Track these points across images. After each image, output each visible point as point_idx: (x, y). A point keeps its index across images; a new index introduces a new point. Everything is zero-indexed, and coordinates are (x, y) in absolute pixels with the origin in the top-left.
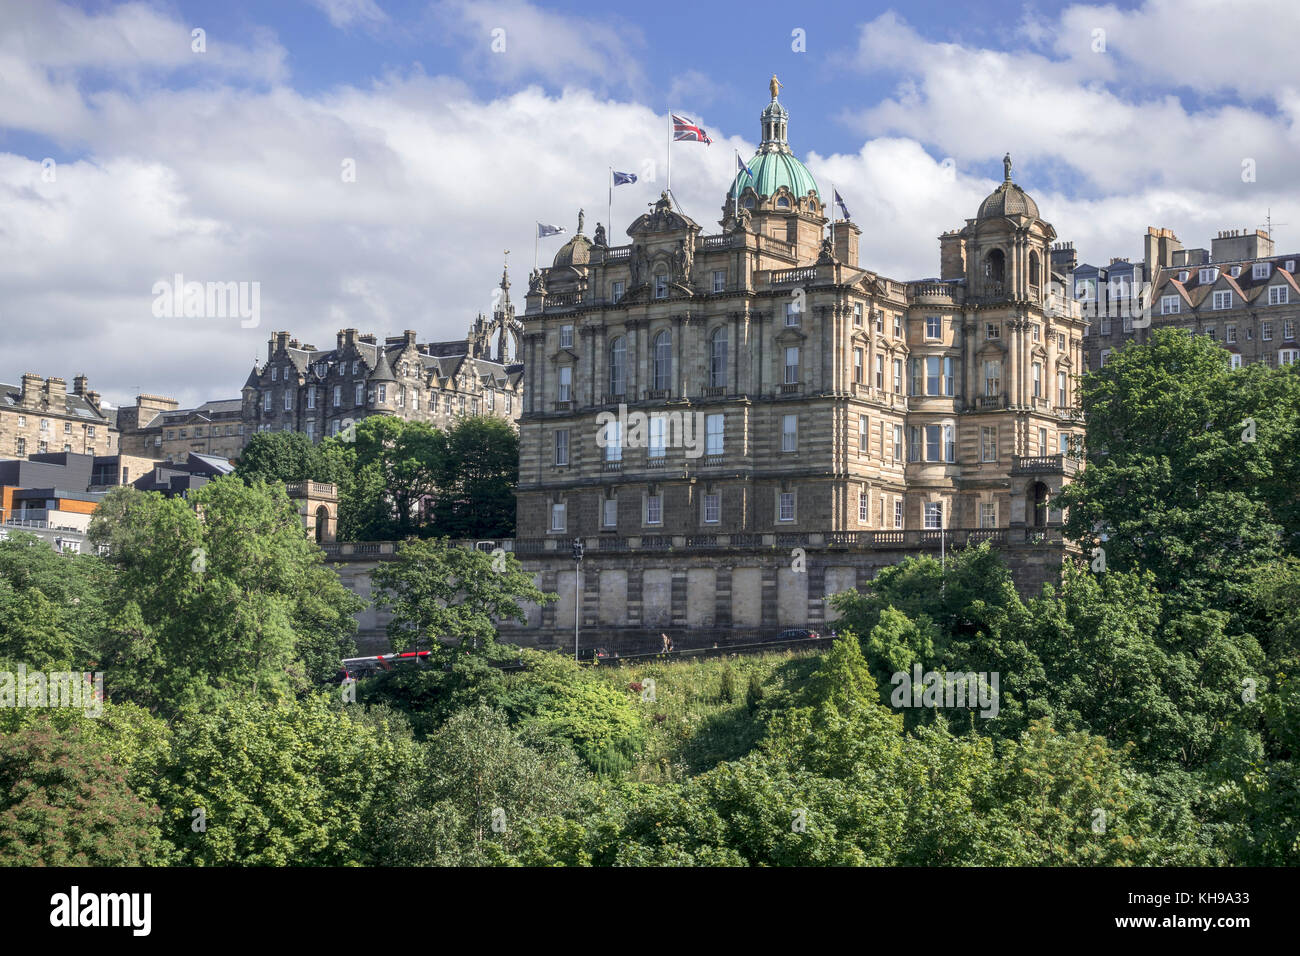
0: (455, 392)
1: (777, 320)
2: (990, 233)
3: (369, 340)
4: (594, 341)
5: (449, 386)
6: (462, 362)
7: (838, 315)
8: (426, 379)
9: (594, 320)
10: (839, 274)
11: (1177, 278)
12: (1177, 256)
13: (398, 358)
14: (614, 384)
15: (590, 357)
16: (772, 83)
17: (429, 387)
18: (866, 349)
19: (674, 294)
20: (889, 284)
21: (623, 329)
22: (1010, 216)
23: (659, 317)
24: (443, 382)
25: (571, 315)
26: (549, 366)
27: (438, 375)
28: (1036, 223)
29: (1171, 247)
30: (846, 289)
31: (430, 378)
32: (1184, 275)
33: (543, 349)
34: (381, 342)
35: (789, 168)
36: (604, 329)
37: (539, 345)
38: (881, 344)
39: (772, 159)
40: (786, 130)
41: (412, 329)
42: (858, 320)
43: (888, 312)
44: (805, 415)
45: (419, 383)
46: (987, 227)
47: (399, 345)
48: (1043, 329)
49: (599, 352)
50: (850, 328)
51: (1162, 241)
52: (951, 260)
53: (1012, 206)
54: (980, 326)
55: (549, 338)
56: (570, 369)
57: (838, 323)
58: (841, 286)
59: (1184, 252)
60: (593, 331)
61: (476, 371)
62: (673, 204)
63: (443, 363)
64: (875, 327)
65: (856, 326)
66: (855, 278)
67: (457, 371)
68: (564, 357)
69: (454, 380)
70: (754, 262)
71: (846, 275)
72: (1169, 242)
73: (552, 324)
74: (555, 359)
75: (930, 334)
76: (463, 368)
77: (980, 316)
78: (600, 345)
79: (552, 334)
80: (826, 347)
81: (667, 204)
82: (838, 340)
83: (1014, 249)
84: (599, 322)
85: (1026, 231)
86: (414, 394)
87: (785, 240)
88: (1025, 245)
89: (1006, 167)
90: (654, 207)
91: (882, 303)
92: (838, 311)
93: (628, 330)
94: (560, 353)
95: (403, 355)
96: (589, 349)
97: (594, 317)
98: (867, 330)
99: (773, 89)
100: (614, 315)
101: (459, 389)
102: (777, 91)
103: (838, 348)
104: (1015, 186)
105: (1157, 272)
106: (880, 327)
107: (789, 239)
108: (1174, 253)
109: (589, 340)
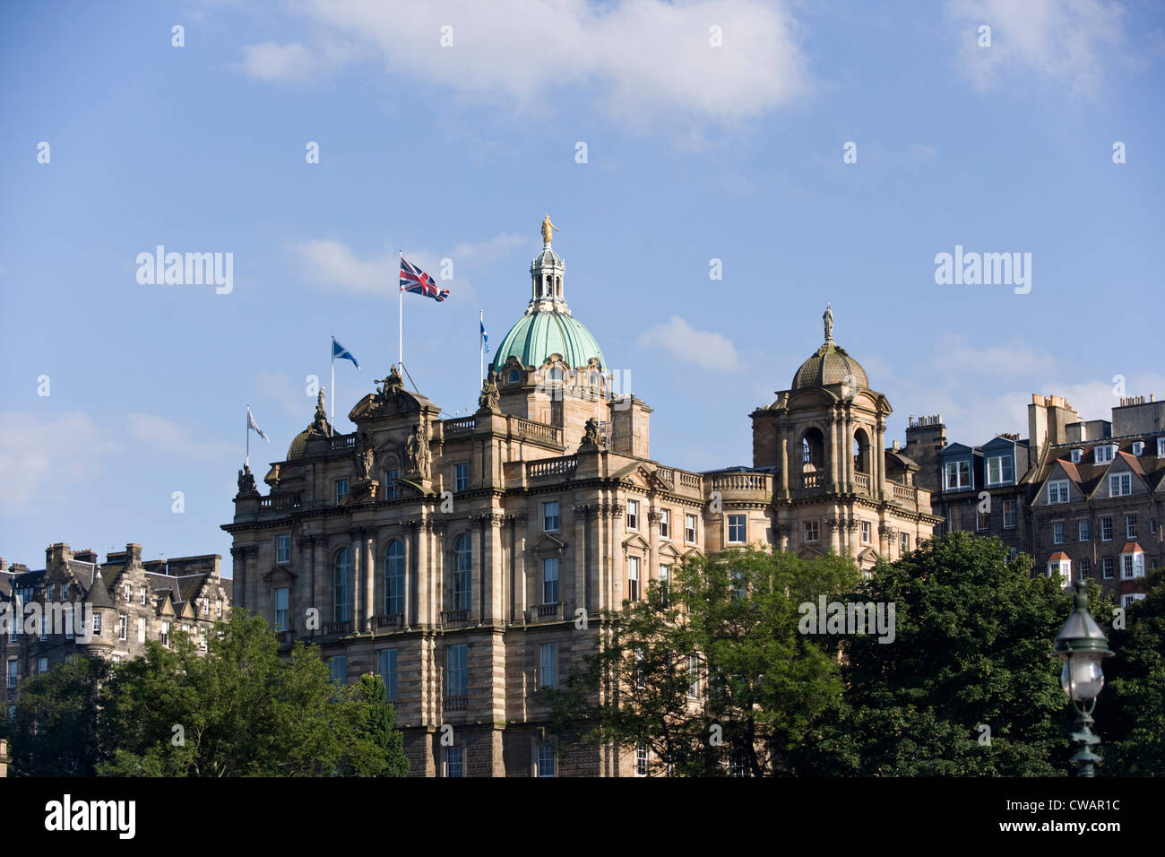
0: (196, 620)
1: (532, 524)
2: (805, 409)
3: (87, 556)
4: (313, 555)
5: (187, 612)
6: (204, 582)
7: (605, 517)
8: (155, 604)
9: (312, 527)
10: (605, 465)
11: (1068, 458)
12: (1070, 429)
13: (118, 579)
14: (339, 608)
15: (308, 575)
16: (544, 226)
17: (159, 614)
18: (645, 557)
19: (406, 493)
20: (677, 475)
21: (347, 538)
22: (828, 387)
23: (390, 522)
24: (178, 609)
25: (288, 522)
26: (261, 588)
27: (173, 599)
28: (863, 393)
29: (1063, 419)
30: (613, 484)
31: (160, 603)
32: (1076, 454)
33: (254, 566)
34: (102, 559)
35: (564, 330)
36: (324, 539)
37: (250, 561)
38: (667, 551)
39: (542, 320)
40: (562, 284)
41: (136, 542)
42: (632, 521)
43: (678, 510)
44: (566, 644)
45: (145, 610)
46: (801, 402)
47: (121, 561)
48: (875, 527)
49: (319, 569)
50: (620, 530)
51: (1051, 410)
52: (765, 442)
53: (831, 375)
54: (796, 526)
55: (261, 552)
56: (287, 591)
57: (605, 526)
58: (607, 479)
59: (1078, 425)
60: (312, 542)
61: (223, 593)
62: (405, 380)
63: (182, 583)
64: (656, 530)
65: (630, 529)
66: (629, 468)
67: (197, 594)
68: (279, 576)
69: (193, 605)
70: (504, 452)
71: (615, 464)
72: (1060, 413)
73: (266, 534)
74: (268, 578)
75: (732, 538)
76: (206, 589)
77: (795, 513)
78: (320, 559)
79: (266, 548)
80: (591, 557)
81: (398, 380)
82: (606, 548)
83: (834, 427)
84: (319, 531)
85: (848, 404)
86: (141, 622)
87: (549, 422)
88: (849, 421)
89: (827, 324)
90: (381, 385)
91: (666, 497)
92: (605, 510)
93: (353, 540)
94: (274, 570)
95: (125, 575)
96: (308, 565)
97: (313, 524)
98: (645, 534)
99: (544, 232)
100: (337, 522)
101: (201, 616)
102: (550, 235)
103: (605, 558)
104: (837, 348)
105: (1045, 450)
106: (665, 530)
107: (554, 419)
108: (1067, 426)
109: (308, 552)
